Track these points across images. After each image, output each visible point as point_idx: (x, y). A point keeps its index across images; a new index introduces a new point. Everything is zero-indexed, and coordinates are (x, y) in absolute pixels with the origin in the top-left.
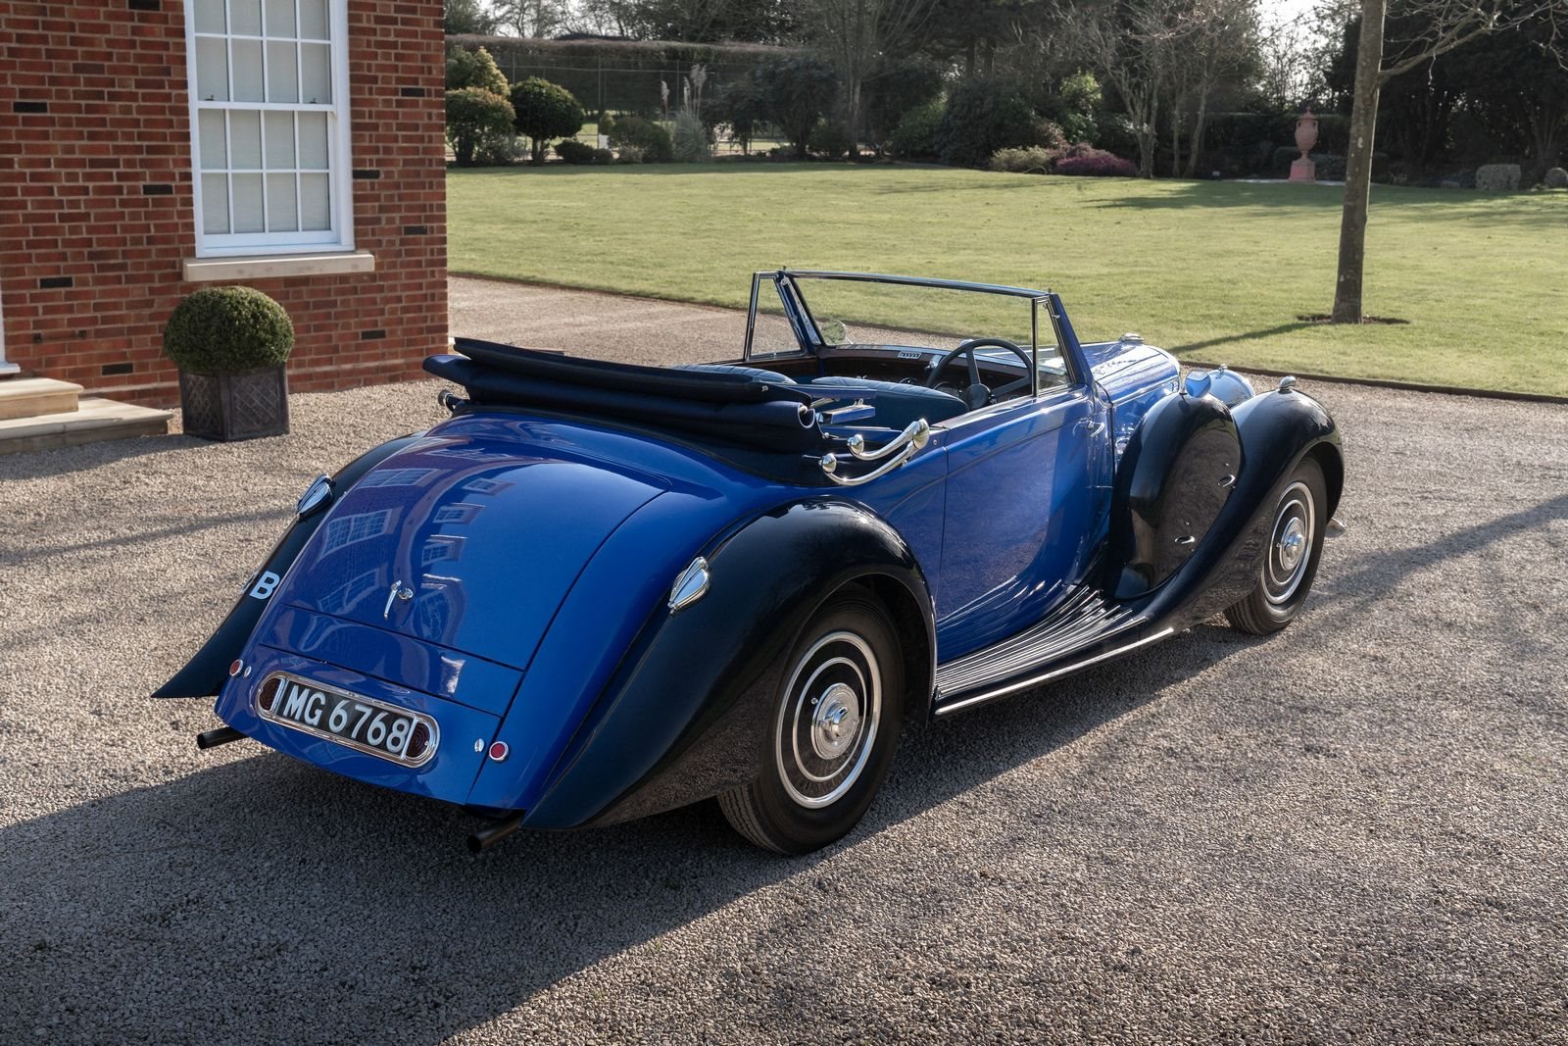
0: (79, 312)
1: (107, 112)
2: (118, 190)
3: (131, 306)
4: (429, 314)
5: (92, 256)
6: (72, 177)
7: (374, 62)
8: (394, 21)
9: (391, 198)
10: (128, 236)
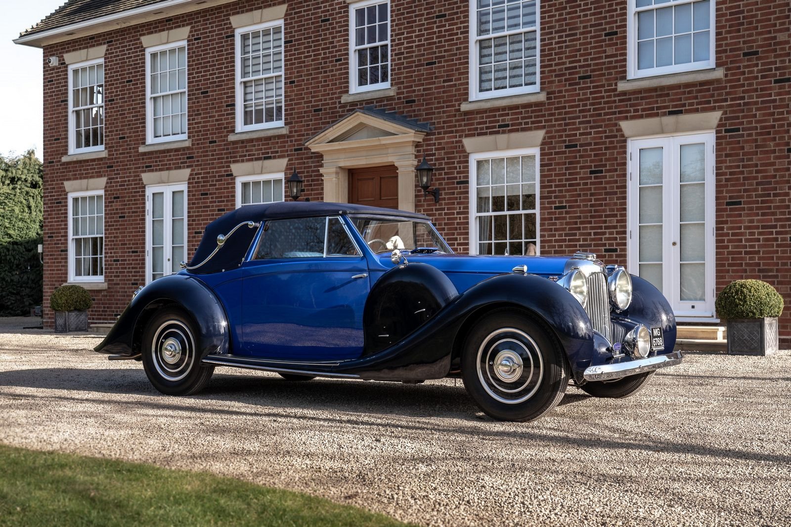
1: (772, 203)
2: (776, 239)
5: (760, 271)
6: (752, 234)
10: (780, 262)
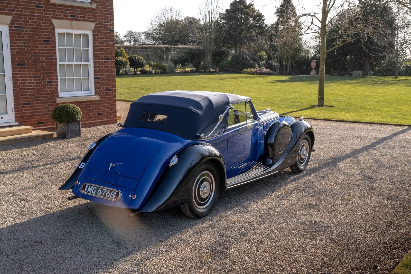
0: (32, 110)
1: (38, 65)
2: (41, 83)
3: (44, 109)
4: (112, 109)
5: (35, 98)
6: (31, 80)
7: (99, 53)
8: (103, 43)
9: (103, 83)
10: (43, 93)
